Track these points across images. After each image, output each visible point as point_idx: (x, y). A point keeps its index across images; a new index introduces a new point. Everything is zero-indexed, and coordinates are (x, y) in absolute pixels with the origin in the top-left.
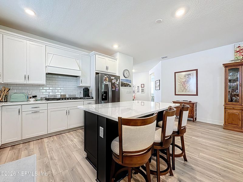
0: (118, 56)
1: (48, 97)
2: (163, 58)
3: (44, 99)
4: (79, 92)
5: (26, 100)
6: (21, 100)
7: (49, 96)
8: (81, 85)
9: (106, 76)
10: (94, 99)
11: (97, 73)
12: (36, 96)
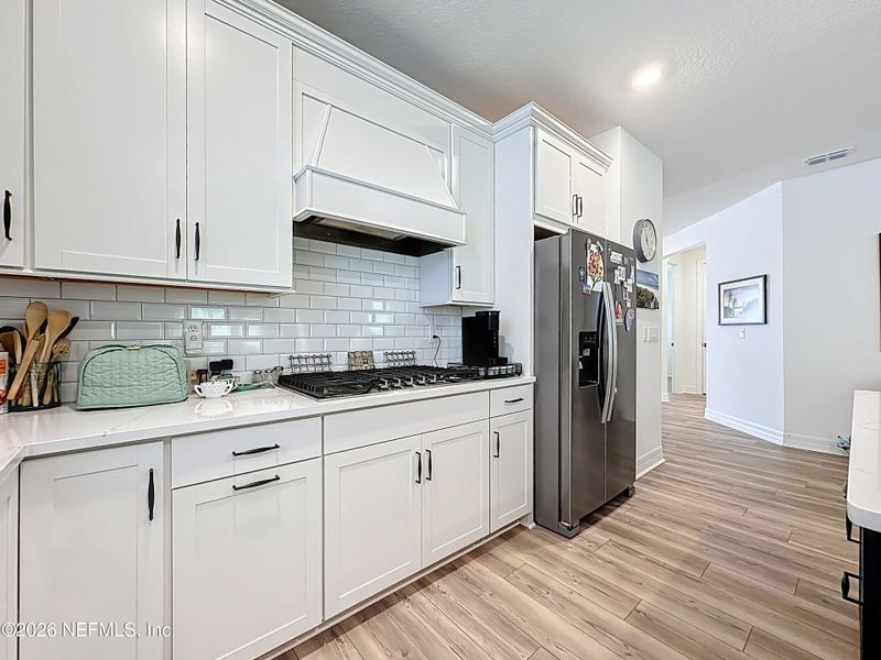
0: (617, 145)
1: (292, 366)
2: (811, 163)
3: (271, 379)
4: (430, 334)
5: (180, 395)
6: (153, 397)
7: (296, 362)
8: (457, 297)
9: (593, 247)
10: (528, 376)
11: (541, 234)
12: (228, 364)
